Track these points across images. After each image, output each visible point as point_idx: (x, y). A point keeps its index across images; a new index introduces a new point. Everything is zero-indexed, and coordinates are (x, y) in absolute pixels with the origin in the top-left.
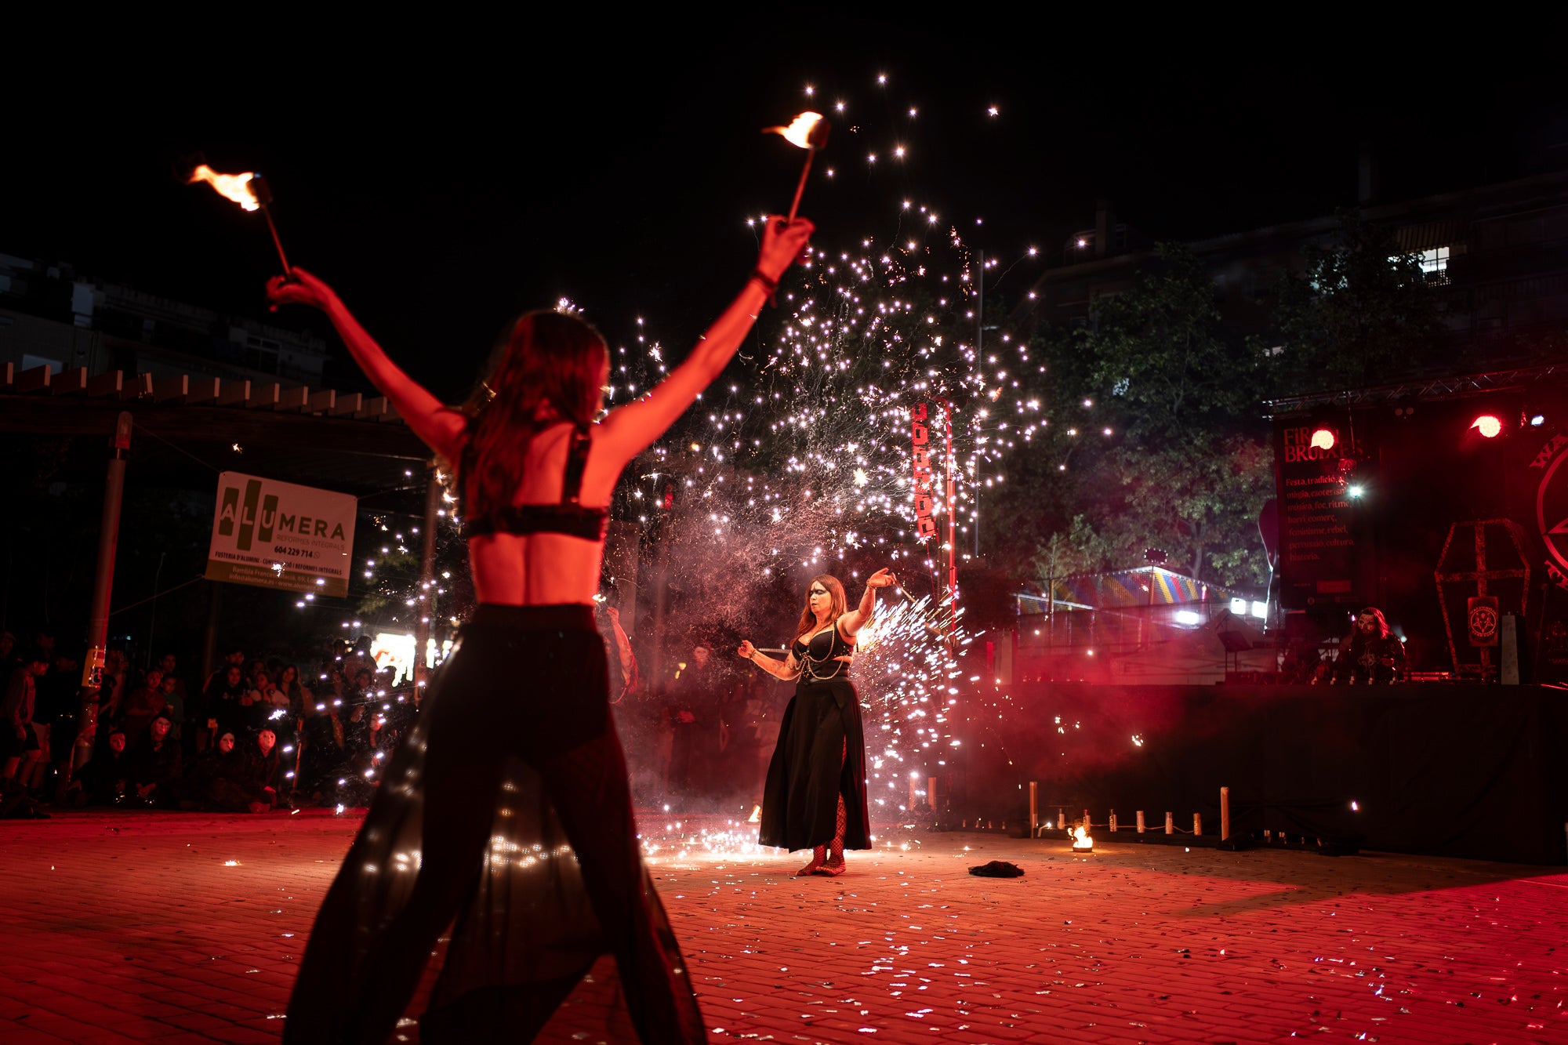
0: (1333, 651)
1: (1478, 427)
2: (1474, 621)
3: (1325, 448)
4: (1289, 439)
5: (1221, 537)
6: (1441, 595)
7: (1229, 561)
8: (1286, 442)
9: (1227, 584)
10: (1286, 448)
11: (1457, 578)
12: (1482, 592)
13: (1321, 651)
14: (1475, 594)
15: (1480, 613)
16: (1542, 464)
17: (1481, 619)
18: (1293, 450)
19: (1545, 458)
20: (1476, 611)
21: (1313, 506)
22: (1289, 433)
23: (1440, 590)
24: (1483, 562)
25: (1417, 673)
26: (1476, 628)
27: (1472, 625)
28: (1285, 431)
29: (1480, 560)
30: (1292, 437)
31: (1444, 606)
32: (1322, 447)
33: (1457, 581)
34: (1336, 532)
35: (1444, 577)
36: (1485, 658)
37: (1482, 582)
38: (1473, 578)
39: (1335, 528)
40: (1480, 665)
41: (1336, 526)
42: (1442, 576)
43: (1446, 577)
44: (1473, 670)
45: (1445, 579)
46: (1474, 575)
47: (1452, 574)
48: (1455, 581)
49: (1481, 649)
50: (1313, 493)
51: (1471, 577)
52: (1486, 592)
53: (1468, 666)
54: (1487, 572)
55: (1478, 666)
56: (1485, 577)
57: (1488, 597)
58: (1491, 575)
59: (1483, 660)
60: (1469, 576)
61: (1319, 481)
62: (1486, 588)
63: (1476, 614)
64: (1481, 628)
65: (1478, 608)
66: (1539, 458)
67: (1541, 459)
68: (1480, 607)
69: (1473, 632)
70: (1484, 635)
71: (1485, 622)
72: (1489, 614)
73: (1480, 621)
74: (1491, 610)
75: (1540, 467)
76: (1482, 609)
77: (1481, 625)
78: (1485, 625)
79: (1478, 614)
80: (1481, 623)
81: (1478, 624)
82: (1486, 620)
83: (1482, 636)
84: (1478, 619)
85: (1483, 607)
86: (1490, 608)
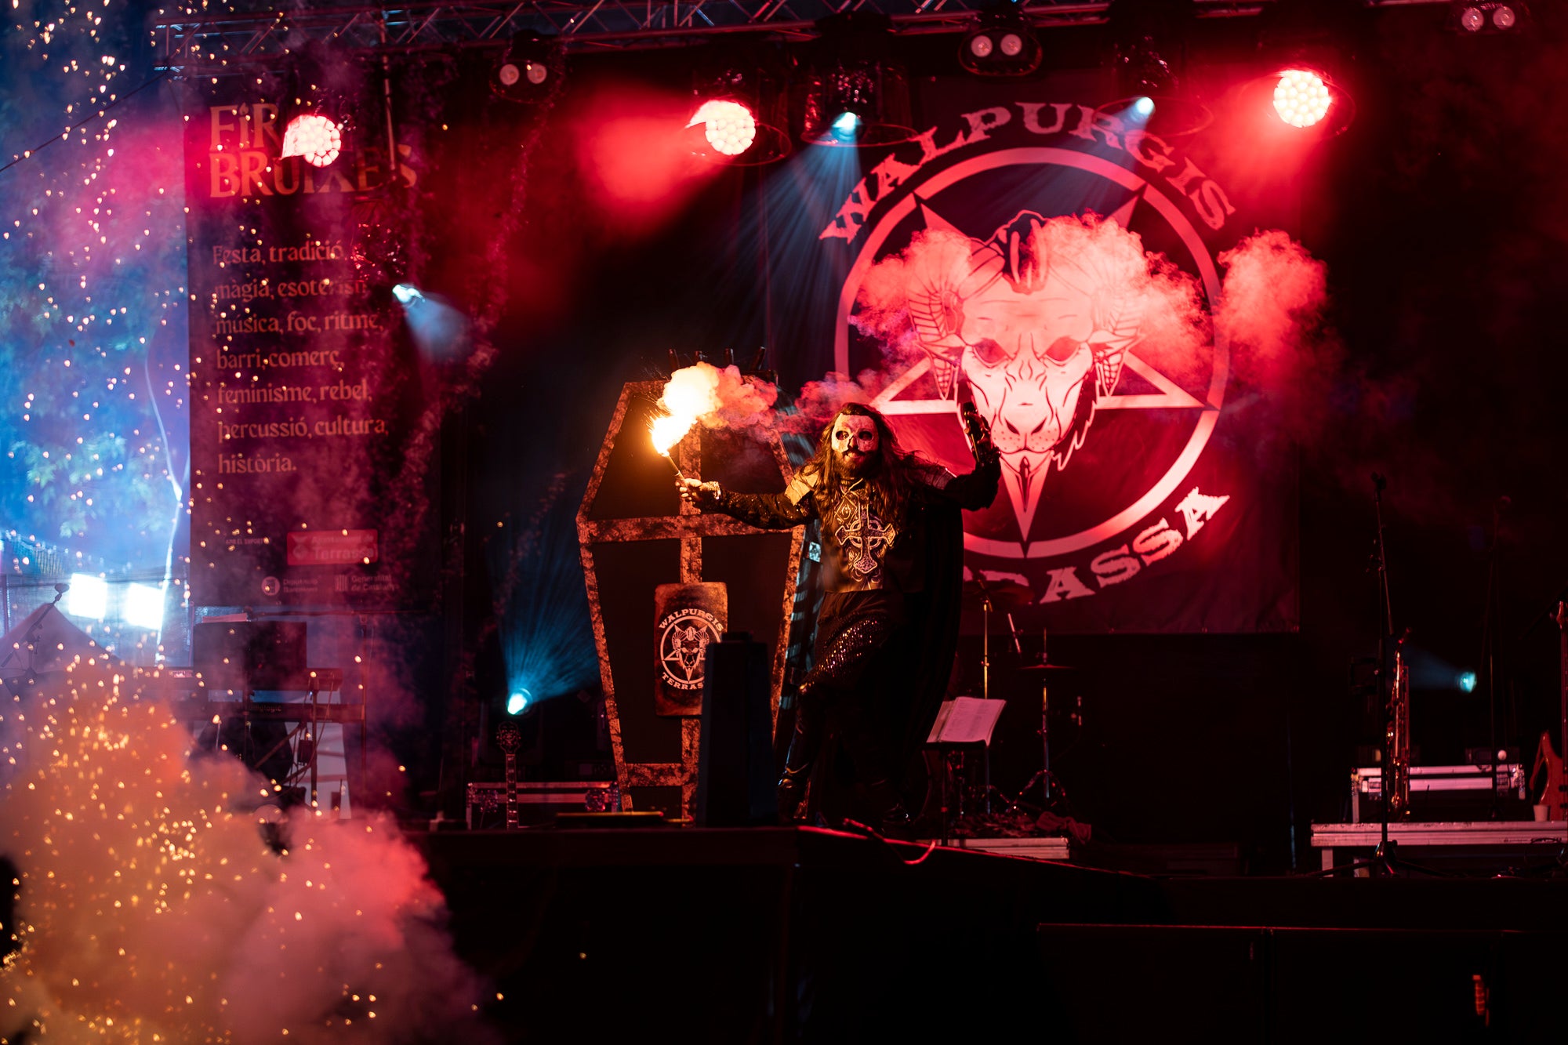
0: (319, 725)
1: (702, 126)
2: (669, 649)
3: (318, 164)
4: (223, 134)
5: (52, 398)
6: (590, 579)
7: (72, 467)
8: (216, 144)
9: (66, 531)
10: (215, 159)
11: (629, 531)
12: (690, 570)
13: (290, 727)
14: (673, 578)
15: (685, 625)
16: (850, 232)
17: (686, 644)
18: (233, 166)
19: (857, 218)
20: (673, 620)
21: (284, 325)
22: (224, 118)
23: (588, 565)
25: (533, 785)
26: (673, 666)
27: (661, 660)
28: (215, 110)
30: (231, 127)
31: (595, 608)
32: (309, 158)
33: (630, 542)
34: (342, 396)
35: (599, 528)
36: (691, 746)
37: (690, 545)
38: (670, 532)
39: (338, 385)
40: (679, 765)
41: (341, 382)
42: (593, 526)
43: (603, 529)
44: (662, 779)
45: (602, 534)
46: (672, 525)
47: (618, 522)
48: (625, 541)
49: (684, 722)
50: (282, 287)
51: (665, 530)
52: (698, 570)
53: (649, 768)
54: (704, 516)
55: (673, 769)
56: (698, 530)
57: (703, 584)
58: (712, 525)
59: (687, 751)
60: (659, 527)
61: (301, 254)
62: (700, 561)
63: (673, 630)
64: (684, 667)
65: (680, 613)
66: (842, 218)
67: (849, 220)
68: (683, 611)
69: (664, 678)
70: (689, 686)
71: (695, 650)
72: (704, 629)
73: (682, 646)
74: (710, 619)
75: (846, 239)
76: (688, 614)
77: (684, 659)
78: (695, 659)
79: (677, 629)
80: (684, 655)
81: (678, 654)
82: (696, 644)
83: (686, 687)
84: (678, 642)
85: (691, 610)
86: (708, 614)
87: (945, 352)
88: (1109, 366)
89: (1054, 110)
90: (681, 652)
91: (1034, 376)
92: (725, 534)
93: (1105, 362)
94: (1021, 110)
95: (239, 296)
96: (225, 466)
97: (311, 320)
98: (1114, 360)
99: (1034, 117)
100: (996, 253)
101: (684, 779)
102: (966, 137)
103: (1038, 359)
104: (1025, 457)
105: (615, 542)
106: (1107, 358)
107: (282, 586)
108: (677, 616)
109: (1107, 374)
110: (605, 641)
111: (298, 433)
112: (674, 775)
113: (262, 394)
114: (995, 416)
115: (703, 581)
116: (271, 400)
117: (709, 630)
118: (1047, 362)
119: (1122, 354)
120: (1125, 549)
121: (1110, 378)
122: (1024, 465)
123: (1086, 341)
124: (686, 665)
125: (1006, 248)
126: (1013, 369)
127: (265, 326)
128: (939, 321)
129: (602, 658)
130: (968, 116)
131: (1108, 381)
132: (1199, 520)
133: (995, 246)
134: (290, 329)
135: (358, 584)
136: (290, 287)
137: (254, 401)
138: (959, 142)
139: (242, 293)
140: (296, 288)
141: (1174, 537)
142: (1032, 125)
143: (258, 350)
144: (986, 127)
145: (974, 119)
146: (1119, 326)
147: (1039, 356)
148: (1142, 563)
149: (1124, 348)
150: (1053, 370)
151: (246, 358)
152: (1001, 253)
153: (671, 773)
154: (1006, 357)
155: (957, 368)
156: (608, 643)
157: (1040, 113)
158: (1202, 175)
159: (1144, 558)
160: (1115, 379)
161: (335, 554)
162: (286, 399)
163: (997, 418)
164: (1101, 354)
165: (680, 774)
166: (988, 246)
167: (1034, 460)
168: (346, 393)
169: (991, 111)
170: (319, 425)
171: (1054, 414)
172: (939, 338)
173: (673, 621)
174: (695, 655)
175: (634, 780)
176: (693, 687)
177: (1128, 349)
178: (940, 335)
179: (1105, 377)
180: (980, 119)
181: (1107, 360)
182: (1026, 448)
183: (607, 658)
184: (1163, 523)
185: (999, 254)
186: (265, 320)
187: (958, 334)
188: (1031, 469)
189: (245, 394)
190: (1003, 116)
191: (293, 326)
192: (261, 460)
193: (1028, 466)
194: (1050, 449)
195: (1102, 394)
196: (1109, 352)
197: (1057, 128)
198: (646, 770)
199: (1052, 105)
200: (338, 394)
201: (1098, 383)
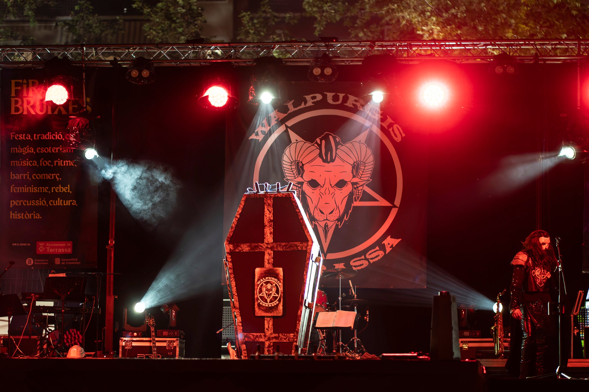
1: (207, 97)
2: (261, 291)
3: (58, 103)
4: (16, 91)
6: (230, 265)
8: (13, 94)
10: (13, 100)
11: (245, 248)
12: (269, 263)
14: (262, 265)
15: (267, 283)
16: (260, 137)
17: (267, 290)
18: (20, 103)
19: (263, 132)
21: (39, 163)
22: (17, 84)
23: (229, 260)
24: (270, 233)
26: (262, 298)
27: (257, 295)
28: (13, 82)
29: (268, 231)
30: (19, 88)
32: (54, 102)
33: (245, 252)
34: (60, 191)
35: (234, 247)
36: (268, 327)
37: (269, 254)
38: (261, 249)
39: (59, 187)
40: (264, 334)
41: (60, 185)
42: (231, 246)
43: (236, 247)
44: (257, 339)
45: (235, 249)
46: (262, 246)
47: (240, 245)
48: (244, 252)
49: (265, 319)
50: (38, 149)
51: (259, 248)
52: (272, 263)
53: (252, 335)
54: (274, 243)
55: (262, 336)
56: (271, 248)
57: (274, 268)
58: (277, 247)
59: (267, 329)
60: (257, 247)
61: (46, 137)
62: (272, 260)
63: (262, 284)
64: (267, 298)
65: (265, 278)
66: (257, 132)
67: (260, 133)
68: (266, 278)
69: (259, 302)
70: (268, 305)
71: (271, 292)
72: (274, 285)
73: (266, 291)
74: (277, 281)
75: (259, 140)
76: (268, 279)
77: (266, 295)
78: (271, 295)
79: (264, 284)
80: (266, 294)
81: (264, 294)
82: (271, 290)
83: (267, 306)
84: (264, 289)
85: (269, 278)
86: (276, 279)
87: (296, 183)
88: (358, 190)
89: (339, 96)
90: (266, 293)
91: (330, 194)
92: (282, 250)
93: (357, 189)
94: (326, 95)
95: (21, 152)
96: (13, 215)
97: (49, 162)
98: (360, 188)
99: (331, 97)
100: (316, 148)
101: (266, 339)
102: (305, 104)
103: (332, 187)
104: (326, 223)
105: (240, 252)
106: (357, 187)
107: (34, 262)
108: (264, 280)
109: (357, 193)
110: (235, 288)
111: (43, 204)
112: (262, 338)
113: (29, 189)
114: (315, 207)
115: (273, 267)
116: (33, 192)
117: (276, 285)
118: (335, 188)
119: (363, 186)
120: (363, 257)
121: (358, 195)
122: (326, 226)
123: (350, 181)
124: (267, 297)
125: (320, 146)
126: (323, 190)
127: (31, 164)
128: (294, 172)
129: (234, 294)
130: (306, 96)
131: (357, 196)
132: (390, 247)
133: (316, 145)
134: (41, 165)
135: (64, 262)
136: (41, 150)
137: (26, 191)
138: (303, 106)
139: (22, 151)
140: (44, 150)
141: (381, 254)
142: (330, 101)
143: (28, 173)
144: (313, 101)
145: (308, 98)
146: (362, 176)
147: (332, 186)
148: (369, 262)
149: (364, 184)
150: (337, 191)
151: (23, 175)
152: (318, 148)
153: (261, 336)
154: (320, 186)
155: (301, 189)
156: (237, 289)
157: (333, 96)
158: (393, 122)
159: (370, 260)
160: (360, 195)
161: (55, 250)
162: (39, 192)
163: (316, 208)
164: (355, 186)
165: (264, 337)
166: (313, 145)
167: (330, 224)
168: (62, 189)
169: (315, 95)
170: (51, 202)
171: (338, 207)
172: (294, 178)
173: (262, 281)
174: (271, 294)
175: (246, 339)
176: (270, 306)
177: (365, 184)
178: (295, 177)
179: (357, 194)
180: (310, 98)
181: (358, 189)
182: (327, 220)
183: (236, 294)
184: (377, 248)
185: (317, 148)
186: (31, 162)
187: (302, 177)
188: (329, 227)
189: (22, 189)
190: (319, 97)
191: (42, 164)
192: (28, 214)
193: (328, 226)
194: (336, 220)
195: (356, 201)
196: (358, 185)
197: (340, 102)
198: (251, 335)
199: (338, 94)
200: (58, 190)
201: (354, 196)
